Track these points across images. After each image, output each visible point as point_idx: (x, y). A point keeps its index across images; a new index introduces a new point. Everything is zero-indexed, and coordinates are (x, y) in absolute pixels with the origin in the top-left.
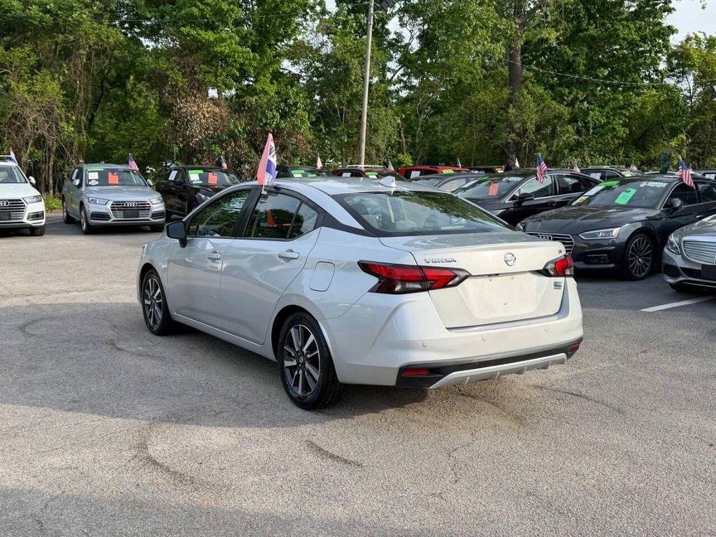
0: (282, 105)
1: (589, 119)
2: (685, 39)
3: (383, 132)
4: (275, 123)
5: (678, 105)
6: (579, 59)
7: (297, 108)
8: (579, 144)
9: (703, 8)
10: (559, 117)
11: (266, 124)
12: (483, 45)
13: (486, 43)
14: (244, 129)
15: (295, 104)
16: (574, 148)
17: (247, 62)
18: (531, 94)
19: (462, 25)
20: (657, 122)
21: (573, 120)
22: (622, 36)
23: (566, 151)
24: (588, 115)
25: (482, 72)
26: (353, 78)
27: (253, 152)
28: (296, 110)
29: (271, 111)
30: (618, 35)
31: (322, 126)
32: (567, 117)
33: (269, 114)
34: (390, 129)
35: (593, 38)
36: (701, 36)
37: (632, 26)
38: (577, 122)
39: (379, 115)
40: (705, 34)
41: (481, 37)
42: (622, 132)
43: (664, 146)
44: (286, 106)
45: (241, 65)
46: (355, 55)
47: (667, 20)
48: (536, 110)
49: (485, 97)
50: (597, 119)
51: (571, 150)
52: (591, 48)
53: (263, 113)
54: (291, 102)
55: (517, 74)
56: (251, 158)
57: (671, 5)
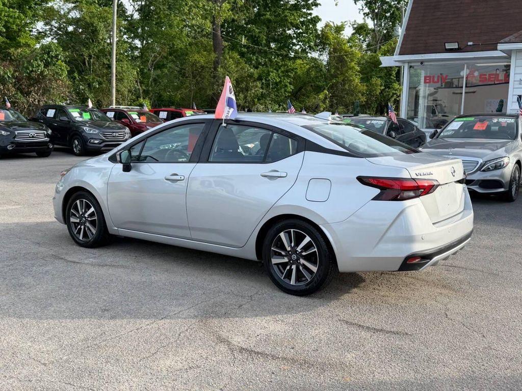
0: (46, 56)
1: (269, 78)
2: (324, 25)
3: (126, 81)
4: (39, 71)
5: (321, 70)
6: (261, 35)
7: (58, 59)
8: (263, 96)
9: (336, 5)
10: (251, 76)
11: (32, 71)
12: (197, 20)
13: (198, 19)
14: (13, 75)
15: (57, 56)
16: (260, 98)
17: (11, 20)
18: (231, 58)
19: (181, 4)
20: (308, 81)
21: (260, 79)
22: (290, 21)
23: (256, 100)
24: (269, 75)
25: (188, 40)
26: (101, 37)
27: (20, 94)
28: (57, 61)
29: (36, 61)
30: (287, 20)
31: (76, 75)
32: (256, 76)
33: (35, 64)
34: (132, 79)
35: (269, 21)
36: (332, 24)
37: (295, 14)
38: (262, 80)
39: (122, 67)
40: (333, 23)
41: (195, 14)
42: (290, 88)
43: (315, 98)
44: (49, 57)
45: (6, 22)
46: (101, 19)
47: (315, 12)
48: (236, 70)
49: (199, 58)
50: (274, 79)
51: (259, 100)
52: (268, 28)
53: (29, 62)
54: (53, 54)
55: (219, 43)
56: (18, 99)
57: (318, 2)
